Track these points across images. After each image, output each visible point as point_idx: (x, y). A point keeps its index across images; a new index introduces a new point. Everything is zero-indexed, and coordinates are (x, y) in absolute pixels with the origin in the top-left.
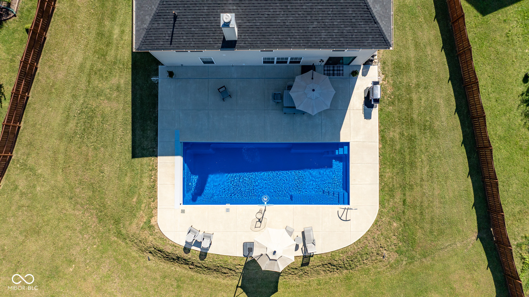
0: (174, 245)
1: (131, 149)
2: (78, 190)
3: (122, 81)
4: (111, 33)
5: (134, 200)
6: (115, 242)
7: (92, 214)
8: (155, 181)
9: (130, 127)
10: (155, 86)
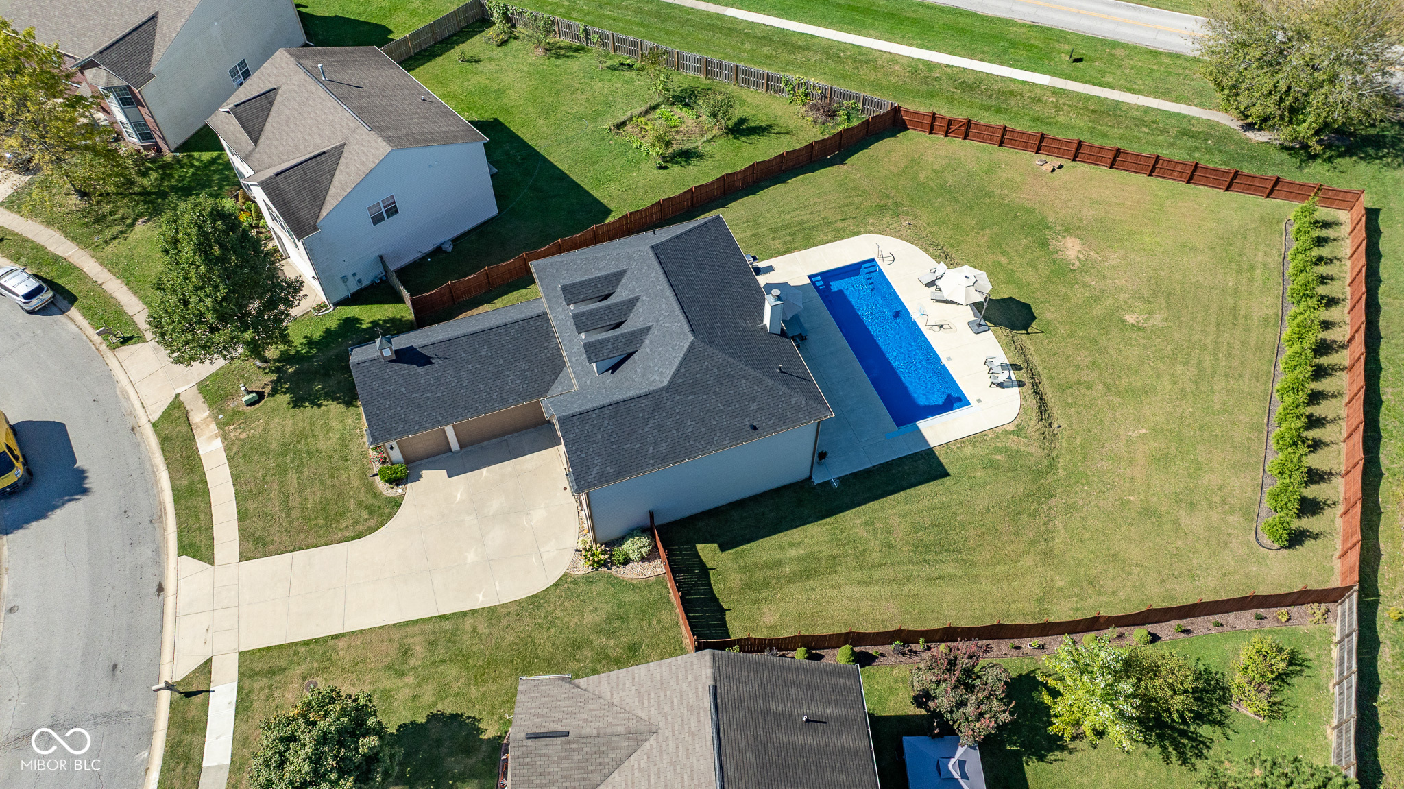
0: (1024, 397)
1: (939, 481)
2: (1031, 534)
3: (858, 522)
4: (799, 560)
5: (999, 458)
6: (1065, 470)
7: (1050, 508)
8: (961, 440)
9: (912, 491)
10: (843, 480)
